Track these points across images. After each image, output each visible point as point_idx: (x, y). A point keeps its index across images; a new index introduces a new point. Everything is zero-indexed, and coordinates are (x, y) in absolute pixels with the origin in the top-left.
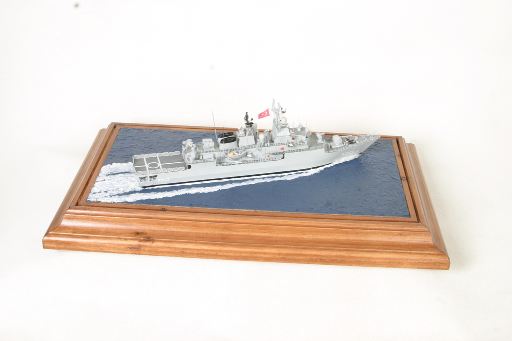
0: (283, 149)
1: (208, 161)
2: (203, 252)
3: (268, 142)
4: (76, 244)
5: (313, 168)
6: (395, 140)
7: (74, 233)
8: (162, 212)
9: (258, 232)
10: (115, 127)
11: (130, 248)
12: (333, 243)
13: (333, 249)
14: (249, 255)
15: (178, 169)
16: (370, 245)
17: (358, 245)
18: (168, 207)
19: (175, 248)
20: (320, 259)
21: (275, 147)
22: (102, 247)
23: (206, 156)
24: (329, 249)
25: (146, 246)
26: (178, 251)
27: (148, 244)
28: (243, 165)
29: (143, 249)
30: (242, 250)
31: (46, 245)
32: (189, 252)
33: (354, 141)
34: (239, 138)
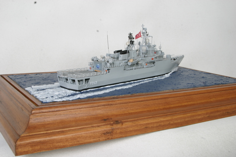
2: (160, 124)
4: (53, 141)
7: (47, 130)
9: (186, 102)
11: (104, 134)
14: (190, 119)
19: (141, 125)
20: (227, 112)
22: (78, 139)
25: (118, 129)
26: (143, 127)
27: (119, 126)
29: (115, 132)
30: (185, 115)
31: (20, 150)
32: (150, 126)
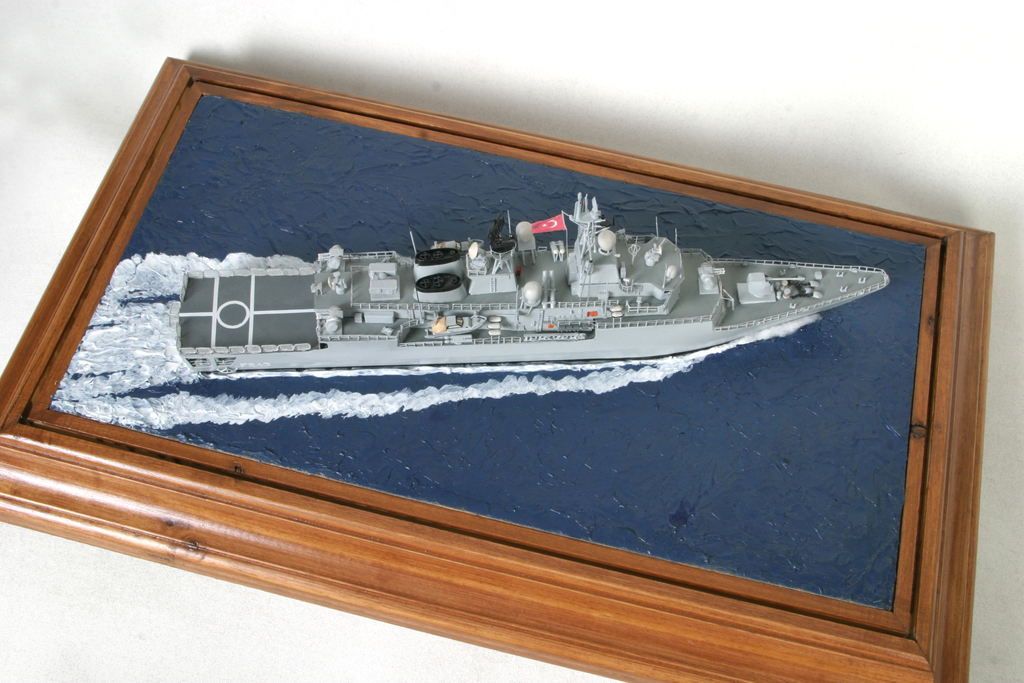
0: (595, 313)
1: (375, 330)
3: (552, 298)
4: (21, 519)
5: (673, 355)
6: (938, 246)
7: (15, 493)
8: (233, 481)
10: (190, 83)
11: (151, 555)
12: (666, 645)
13: (660, 664)
15: (293, 348)
16: (761, 669)
17: (730, 663)
18: (252, 462)
21: (570, 310)
23: (374, 317)
24: (652, 662)
25: (189, 561)
27: (192, 557)
28: (475, 346)
29: (181, 563)
33: (808, 291)
34: (470, 277)
